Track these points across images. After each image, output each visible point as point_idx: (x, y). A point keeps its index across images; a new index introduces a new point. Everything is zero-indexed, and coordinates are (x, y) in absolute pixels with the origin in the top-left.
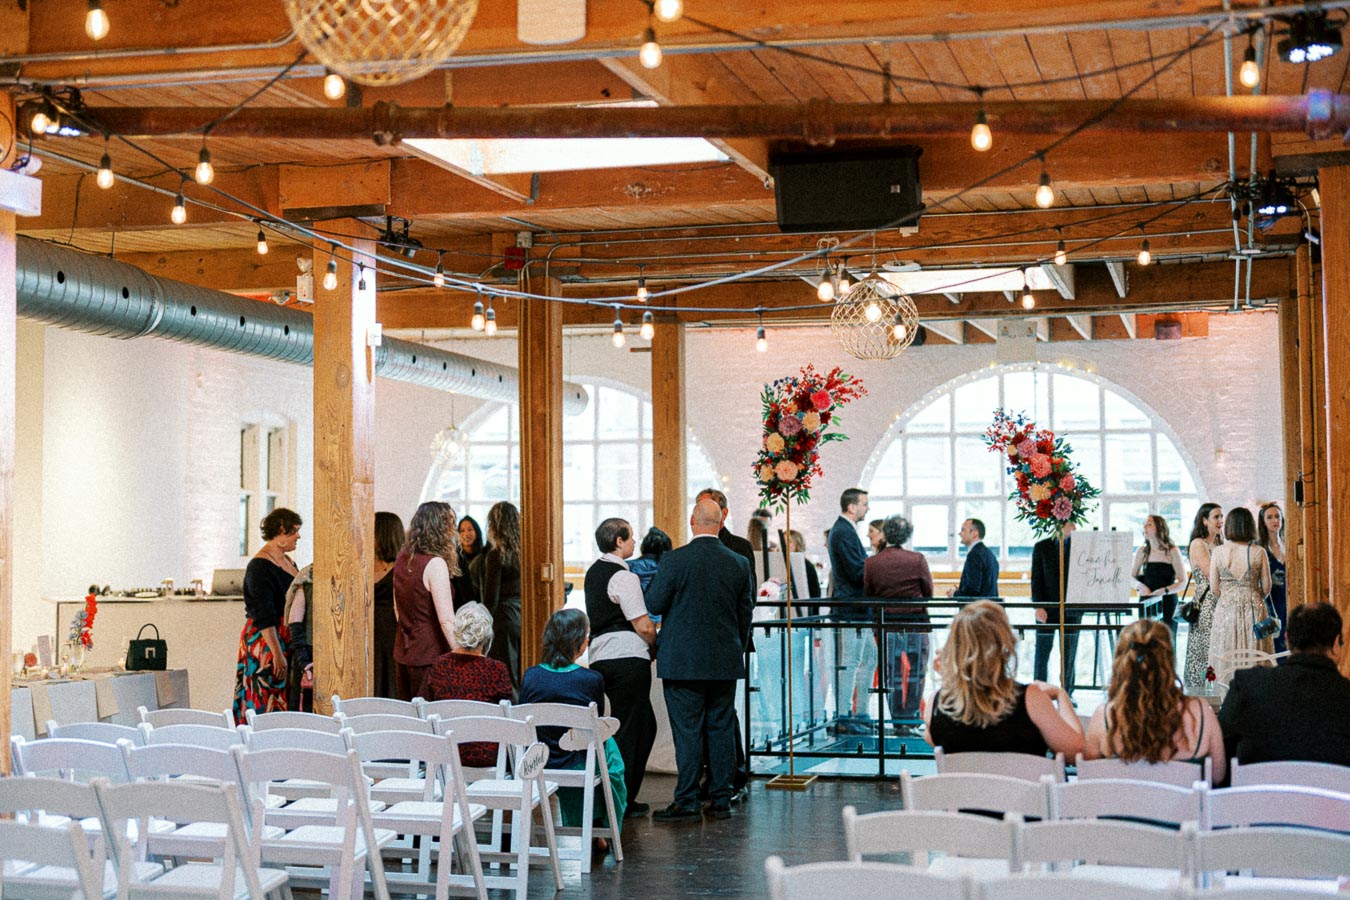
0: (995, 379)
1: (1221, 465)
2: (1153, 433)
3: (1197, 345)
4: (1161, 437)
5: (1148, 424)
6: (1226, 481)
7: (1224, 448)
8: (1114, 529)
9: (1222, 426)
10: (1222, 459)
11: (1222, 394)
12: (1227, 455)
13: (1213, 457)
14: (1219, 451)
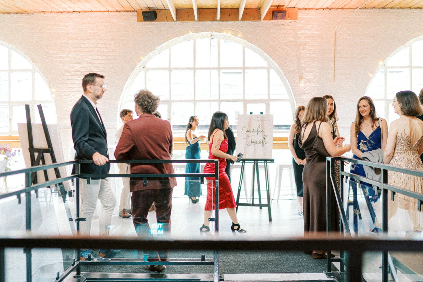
0: (191, 42)
1: (302, 85)
2: (268, 69)
3: (291, 24)
4: (272, 72)
5: (265, 64)
6: (304, 93)
7: (304, 76)
8: (251, 113)
9: (303, 65)
10: (303, 82)
11: (304, 50)
12: (305, 80)
13: (298, 81)
14: (301, 78)
